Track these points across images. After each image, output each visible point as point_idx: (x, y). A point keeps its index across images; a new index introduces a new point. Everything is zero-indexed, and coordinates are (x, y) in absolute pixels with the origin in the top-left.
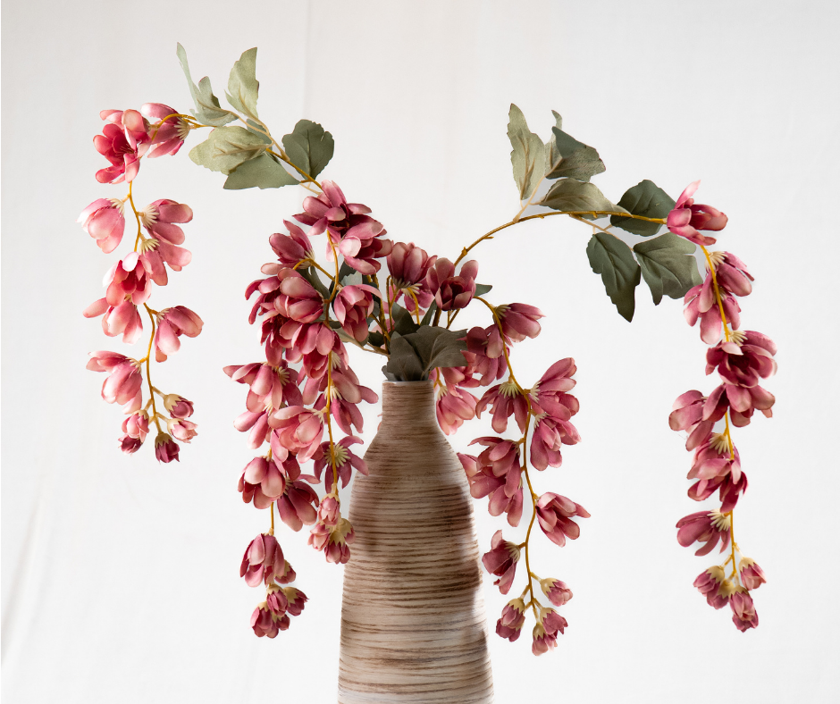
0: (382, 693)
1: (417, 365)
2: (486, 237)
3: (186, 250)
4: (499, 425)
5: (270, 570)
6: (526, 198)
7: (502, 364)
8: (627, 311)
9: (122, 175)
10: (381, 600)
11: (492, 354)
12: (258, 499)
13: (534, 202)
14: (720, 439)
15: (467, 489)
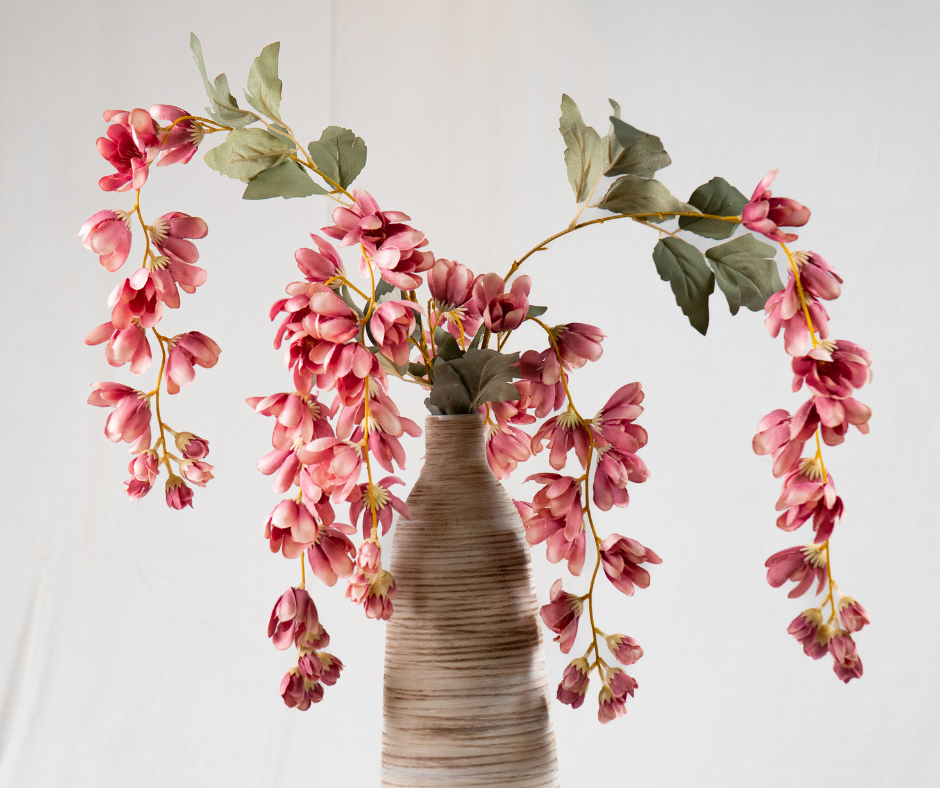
0: (432, 767)
1: (464, 396)
2: (539, 248)
3: (201, 269)
4: (557, 461)
5: (302, 628)
6: (583, 200)
7: (560, 392)
8: (701, 323)
9: (129, 182)
10: (429, 661)
11: (548, 380)
12: (287, 549)
13: (592, 204)
14: (811, 463)
15: (523, 536)
